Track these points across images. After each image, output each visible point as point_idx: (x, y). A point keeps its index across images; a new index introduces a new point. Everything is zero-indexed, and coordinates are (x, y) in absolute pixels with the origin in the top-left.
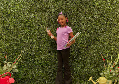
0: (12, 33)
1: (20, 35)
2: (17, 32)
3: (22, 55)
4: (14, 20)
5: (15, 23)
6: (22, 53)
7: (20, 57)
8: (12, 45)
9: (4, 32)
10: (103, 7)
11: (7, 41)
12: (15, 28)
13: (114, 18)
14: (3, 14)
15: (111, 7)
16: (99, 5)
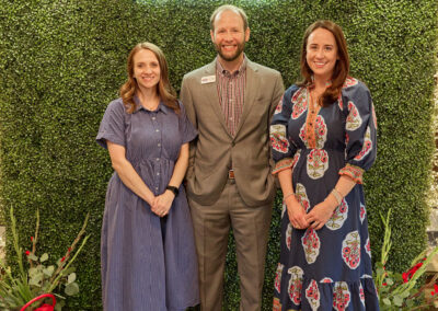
0: (54, 157)
1: (82, 163)
2: (69, 154)
3: (88, 232)
4: (57, 113)
5: (63, 124)
6: (89, 223)
7: (83, 237)
8: (54, 196)
9: (24, 152)
10: (368, 68)
11: (36, 185)
12: (63, 139)
13: (406, 105)
14: (21, 90)
15: (396, 69)
16: (355, 59)
